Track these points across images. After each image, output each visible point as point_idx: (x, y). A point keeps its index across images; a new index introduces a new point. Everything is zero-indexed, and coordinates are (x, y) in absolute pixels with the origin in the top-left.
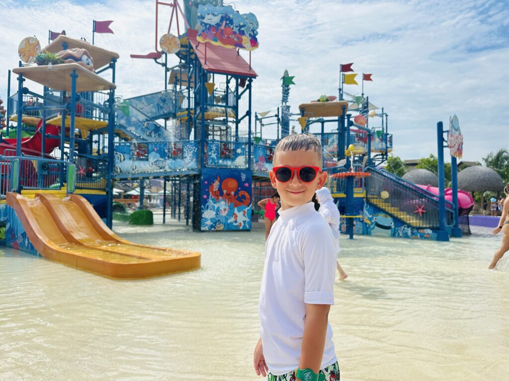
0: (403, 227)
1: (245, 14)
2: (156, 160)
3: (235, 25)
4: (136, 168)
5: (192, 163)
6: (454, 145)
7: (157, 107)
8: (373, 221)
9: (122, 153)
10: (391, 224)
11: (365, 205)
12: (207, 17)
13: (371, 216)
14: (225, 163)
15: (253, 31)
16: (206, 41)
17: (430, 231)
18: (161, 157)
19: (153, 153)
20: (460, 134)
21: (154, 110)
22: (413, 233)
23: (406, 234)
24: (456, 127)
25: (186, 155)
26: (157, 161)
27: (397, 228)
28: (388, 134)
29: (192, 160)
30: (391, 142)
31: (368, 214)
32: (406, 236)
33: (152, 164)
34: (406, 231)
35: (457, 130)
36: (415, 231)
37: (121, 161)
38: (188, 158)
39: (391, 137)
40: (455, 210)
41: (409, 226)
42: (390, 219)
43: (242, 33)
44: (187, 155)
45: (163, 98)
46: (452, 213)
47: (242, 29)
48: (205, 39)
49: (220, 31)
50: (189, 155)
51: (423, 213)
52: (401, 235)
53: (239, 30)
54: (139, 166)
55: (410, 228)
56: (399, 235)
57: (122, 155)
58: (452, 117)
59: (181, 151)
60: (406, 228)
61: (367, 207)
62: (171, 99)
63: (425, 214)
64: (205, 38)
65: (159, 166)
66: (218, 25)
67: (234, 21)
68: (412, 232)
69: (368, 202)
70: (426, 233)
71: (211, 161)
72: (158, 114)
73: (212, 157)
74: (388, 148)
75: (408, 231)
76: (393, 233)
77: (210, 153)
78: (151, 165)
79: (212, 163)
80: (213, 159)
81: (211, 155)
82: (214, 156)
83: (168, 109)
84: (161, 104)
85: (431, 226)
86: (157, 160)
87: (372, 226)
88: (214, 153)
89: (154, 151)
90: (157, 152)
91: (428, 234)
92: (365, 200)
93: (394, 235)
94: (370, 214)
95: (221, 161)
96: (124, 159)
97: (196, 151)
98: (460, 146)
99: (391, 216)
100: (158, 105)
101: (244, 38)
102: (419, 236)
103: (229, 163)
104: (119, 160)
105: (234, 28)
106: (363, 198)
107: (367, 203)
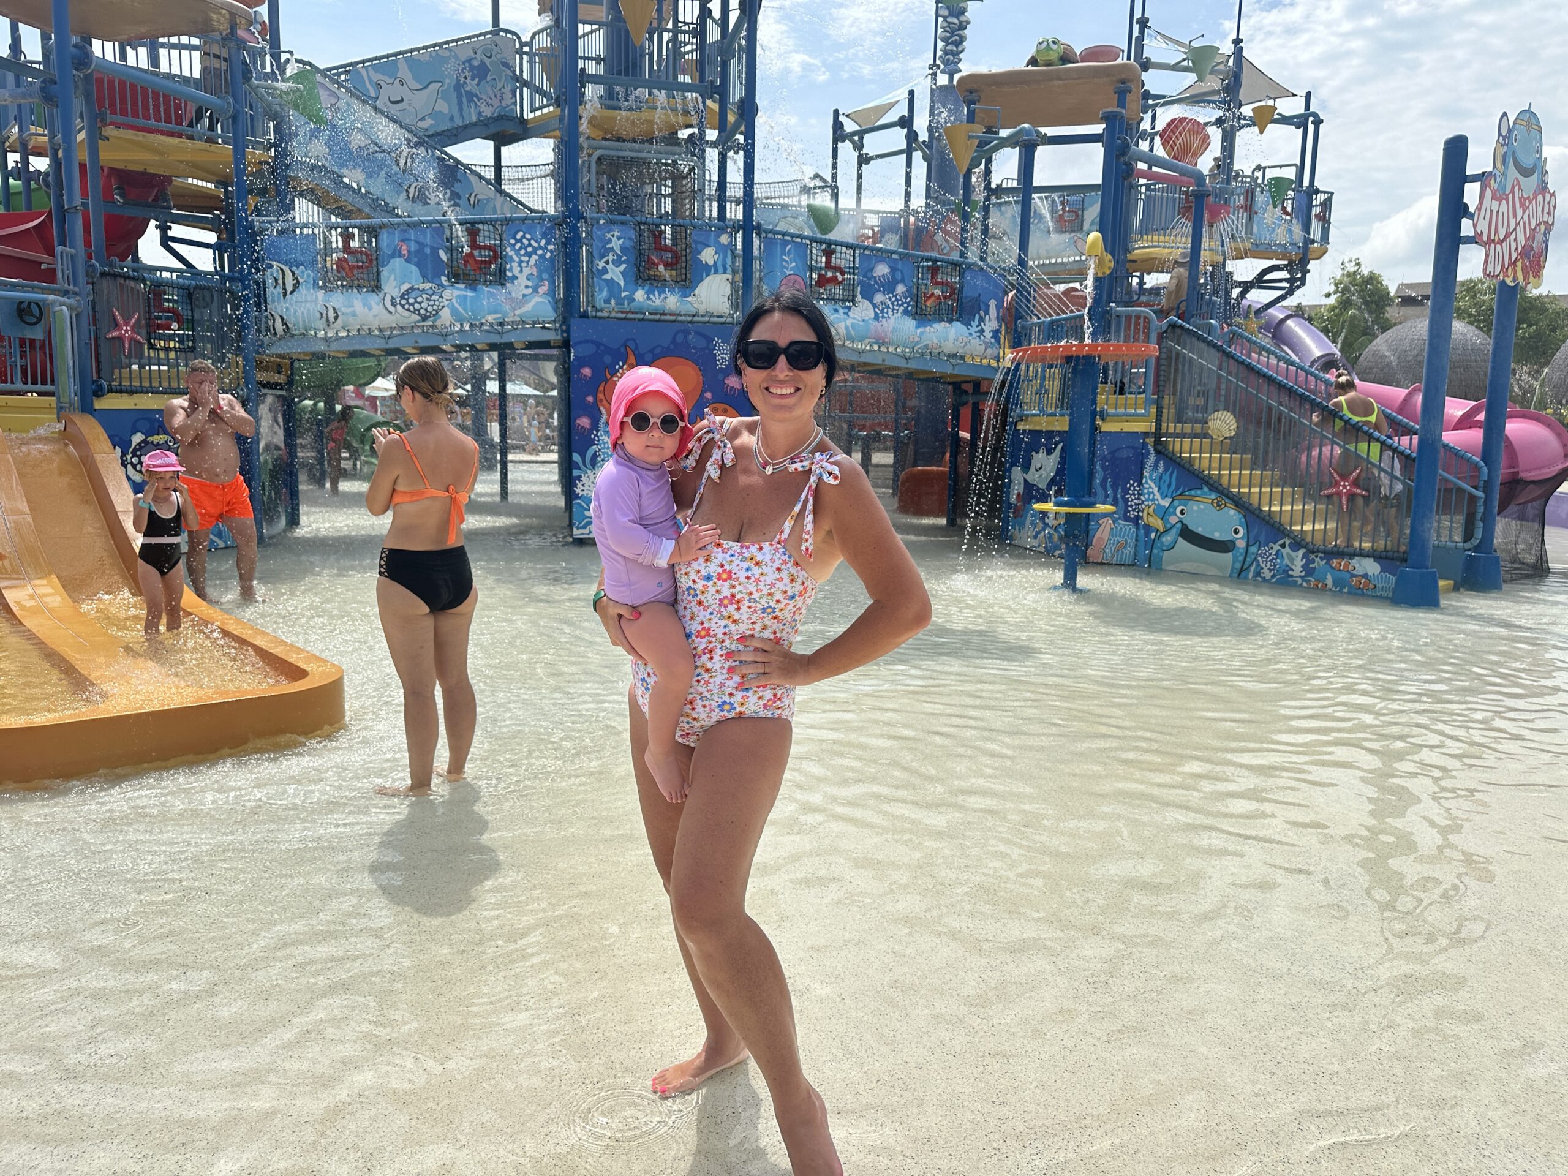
0: (1276, 547)
2: (406, 287)
4: (336, 318)
5: (537, 299)
6: (1508, 235)
7: (454, 96)
8: (1173, 520)
9: (286, 263)
10: (1236, 532)
11: (1152, 457)
13: (1166, 503)
14: (657, 301)
17: (1371, 567)
18: (425, 278)
19: (397, 263)
20: (1543, 188)
21: (443, 107)
22: (1308, 570)
23: (1287, 571)
24: (1527, 162)
25: (513, 269)
26: (408, 292)
27: (1253, 549)
28: (1317, 191)
29: (535, 290)
30: (1325, 220)
31: (1158, 496)
32: (1283, 582)
33: (394, 305)
34: (1286, 561)
35: (1535, 169)
36: (1319, 563)
37: (285, 295)
38: (522, 281)
39: (1327, 205)
40: (1487, 488)
41: (1298, 543)
42: (1232, 514)
44: (516, 270)
45: (476, 63)
46: (1473, 499)
50: (527, 271)
51: (1352, 497)
52: (1267, 574)
54: (349, 310)
55: (1301, 552)
56: (1258, 574)
57: (286, 269)
58: (1512, 119)
59: (497, 254)
60: (1287, 550)
61: (1156, 466)
62: (505, 65)
63: (1360, 502)
65: (416, 312)
68: (1305, 567)
69: (1162, 452)
70: (1359, 571)
71: (605, 293)
72: (459, 122)
73: (607, 277)
74: (1313, 242)
75: (1292, 560)
76: (1238, 566)
77: (601, 264)
78: (392, 309)
79: (607, 301)
80: (611, 283)
81: (605, 271)
82: (615, 273)
83: (496, 102)
84: (471, 86)
85: (1381, 544)
86: (412, 289)
87: (1167, 539)
88: (617, 263)
89: (400, 256)
90: (408, 261)
91: (1365, 576)
92: (1150, 441)
93: (1241, 575)
94: (1164, 497)
95: (640, 295)
96: (296, 286)
97: (548, 255)
98: (1539, 236)
99: (1238, 502)
100: (458, 87)
102: (1329, 581)
103: (671, 301)
104: (280, 289)
106: (1146, 434)
107: (1158, 452)
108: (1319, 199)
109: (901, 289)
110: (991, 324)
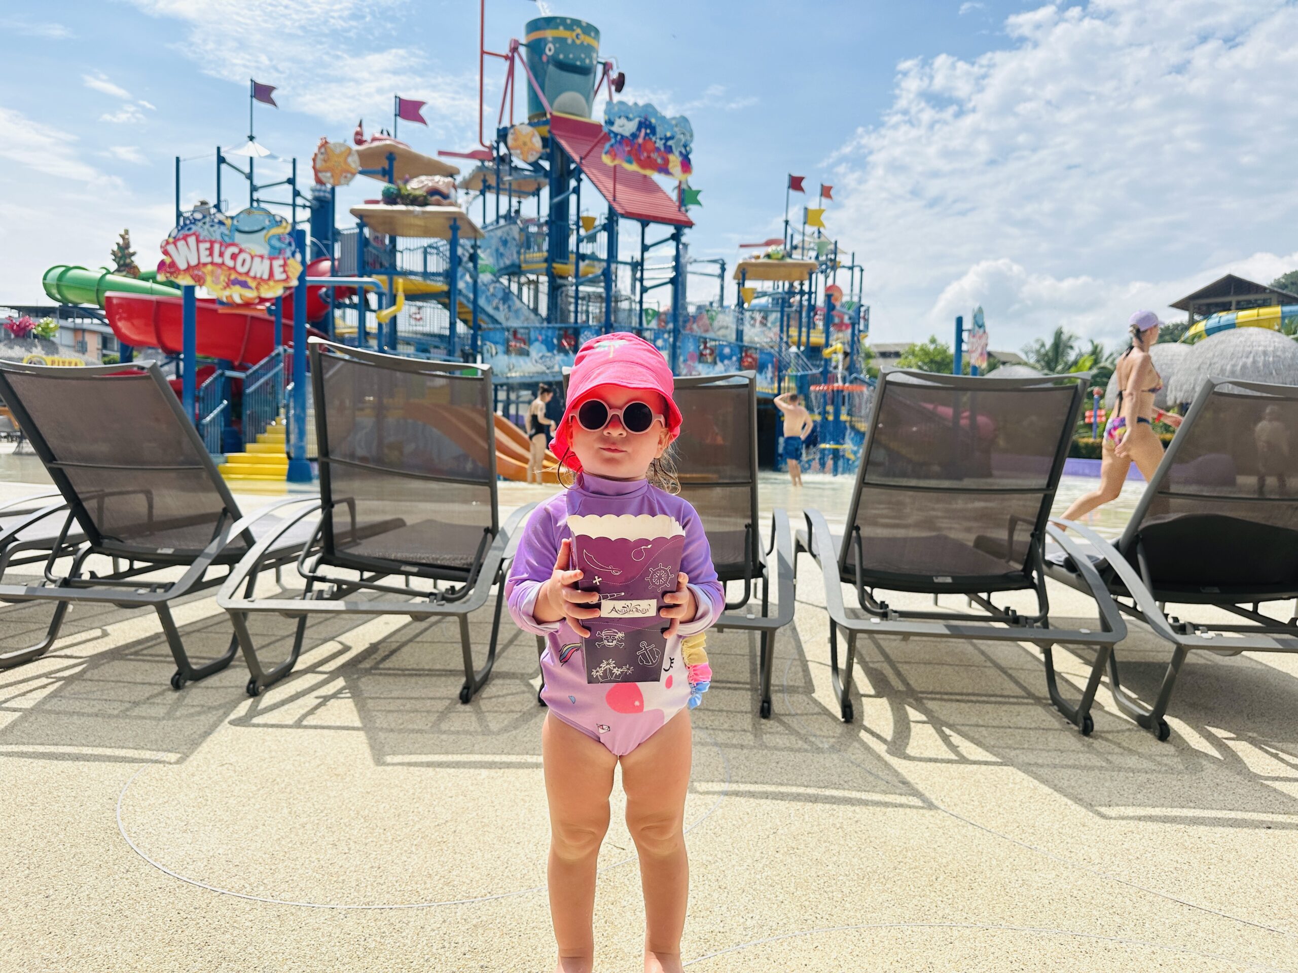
1: (674, 118)
2: (540, 355)
3: (658, 136)
9: (492, 343)
12: (618, 122)
15: (685, 146)
16: (617, 162)
18: (549, 351)
19: (537, 344)
20: (985, 332)
24: (980, 323)
28: (862, 305)
33: (536, 362)
35: (982, 327)
37: (492, 356)
43: (669, 150)
47: (670, 143)
48: (614, 159)
49: (636, 146)
53: (665, 144)
57: (492, 346)
58: (975, 310)
64: (614, 157)
66: (634, 136)
67: (658, 130)
84: (502, 250)
86: (543, 356)
89: (538, 340)
90: (542, 343)
96: (497, 353)
101: (672, 158)
104: (489, 355)
105: (658, 141)
108: (862, 309)
109: (734, 358)
110: (769, 375)
